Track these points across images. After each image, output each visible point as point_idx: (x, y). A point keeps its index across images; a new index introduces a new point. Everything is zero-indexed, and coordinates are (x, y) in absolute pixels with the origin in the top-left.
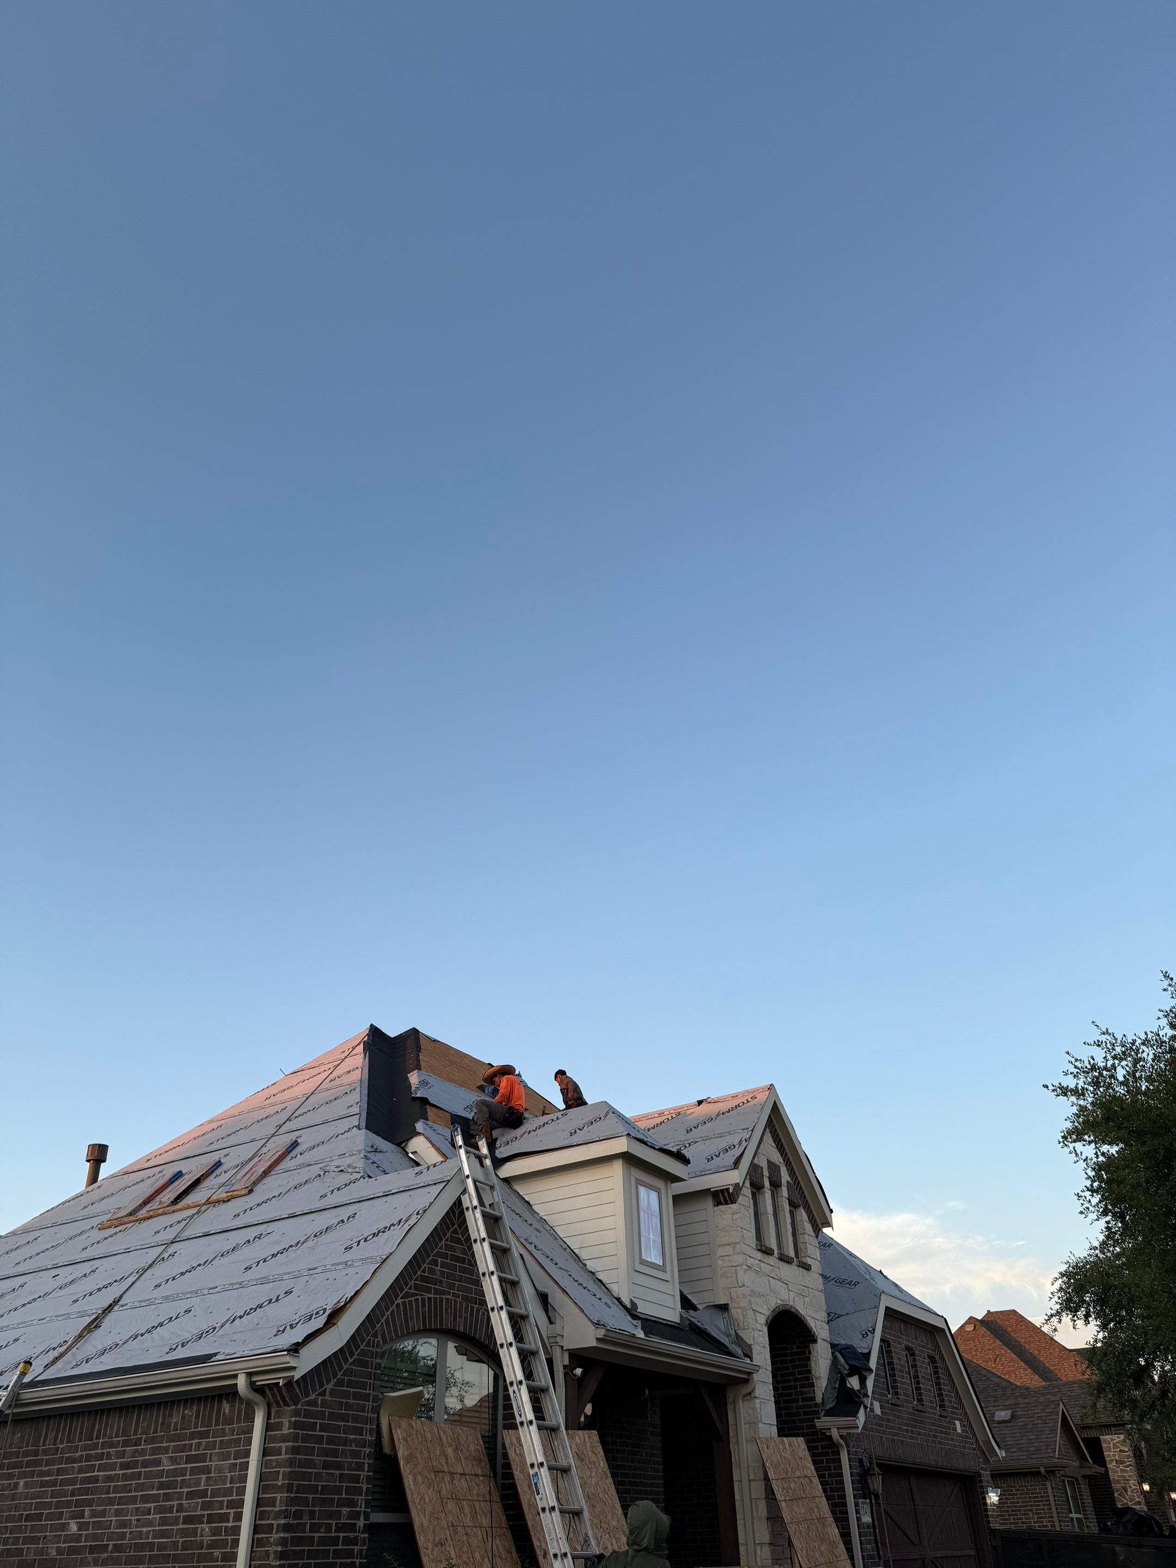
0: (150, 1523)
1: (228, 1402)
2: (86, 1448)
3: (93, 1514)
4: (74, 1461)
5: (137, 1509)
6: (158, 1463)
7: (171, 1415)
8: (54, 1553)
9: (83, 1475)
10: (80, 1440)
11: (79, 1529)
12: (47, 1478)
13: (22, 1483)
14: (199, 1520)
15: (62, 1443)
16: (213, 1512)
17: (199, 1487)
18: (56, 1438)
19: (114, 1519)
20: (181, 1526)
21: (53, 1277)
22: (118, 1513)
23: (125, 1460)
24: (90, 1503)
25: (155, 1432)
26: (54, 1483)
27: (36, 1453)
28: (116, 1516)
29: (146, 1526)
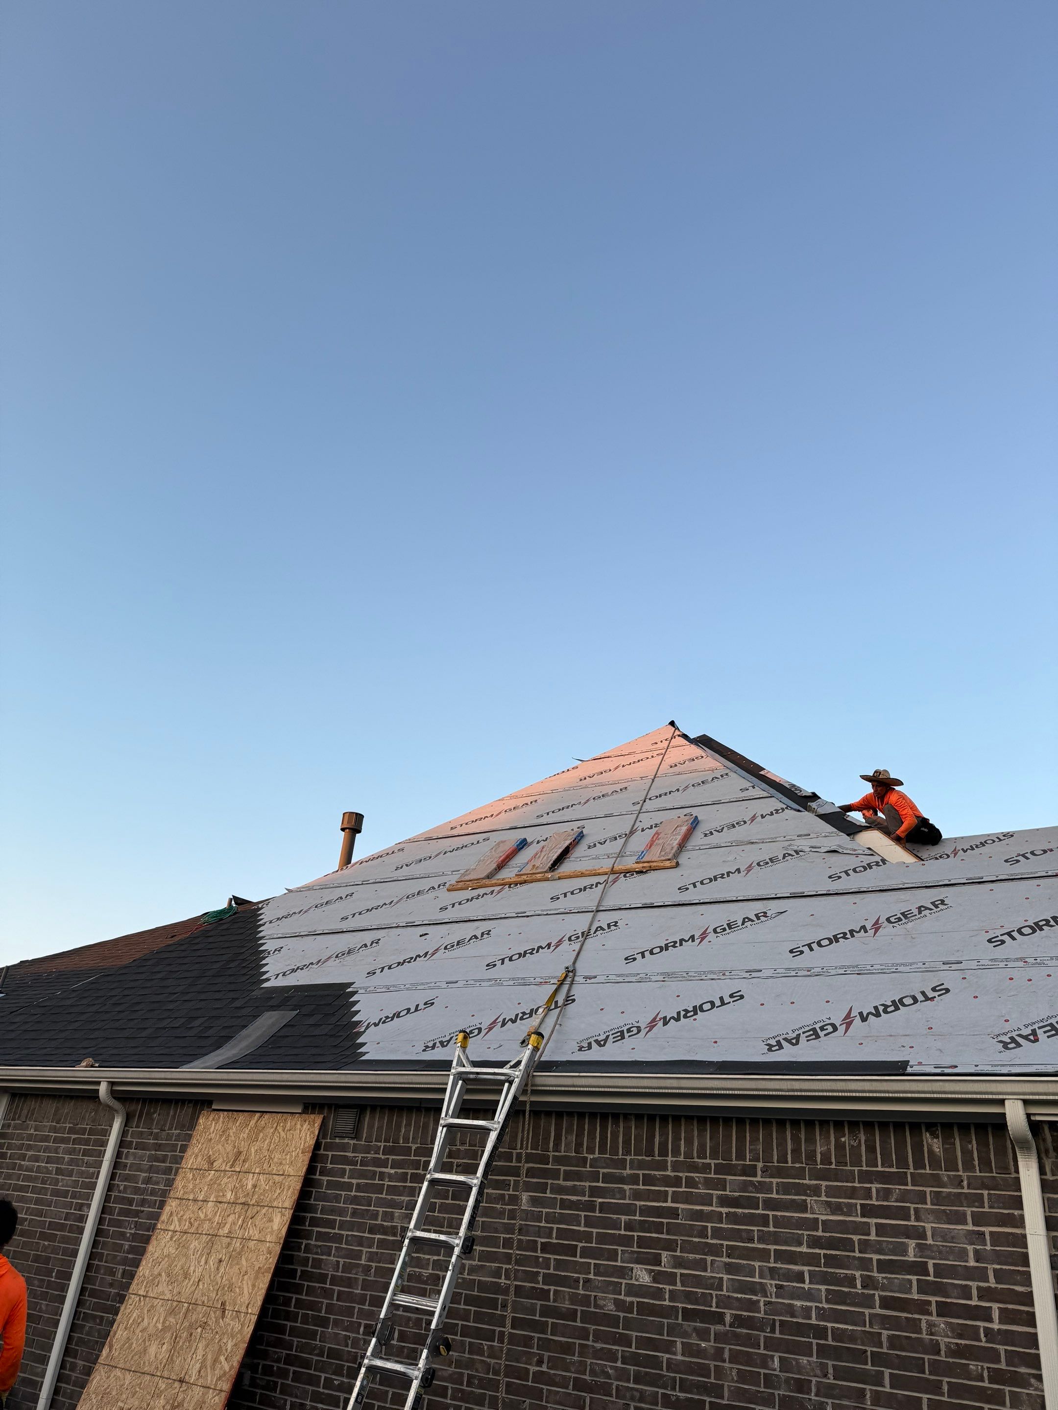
0: (809, 1296)
1: (934, 1135)
2: (641, 1165)
3: (679, 1263)
4: (622, 1180)
5: (772, 1270)
6: (802, 1207)
7: (811, 1140)
8: (611, 1306)
9: (643, 1203)
10: (627, 1152)
11: (655, 1280)
12: (574, 1198)
13: (525, 1197)
14: (923, 1308)
15: (591, 1150)
16: (949, 1300)
17: (904, 1256)
18: (579, 1145)
19: (725, 1277)
20: (878, 1311)
21: (421, 936)
22: (730, 1269)
23: (728, 1193)
24: (669, 1246)
25: (783, 1159)
26: (590, 1207)
27: (544, 1160)
28: (728, 1273)
29: (799, 1298)
